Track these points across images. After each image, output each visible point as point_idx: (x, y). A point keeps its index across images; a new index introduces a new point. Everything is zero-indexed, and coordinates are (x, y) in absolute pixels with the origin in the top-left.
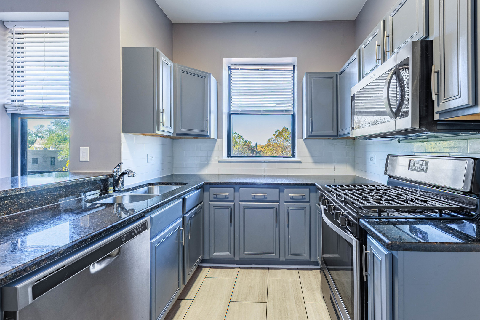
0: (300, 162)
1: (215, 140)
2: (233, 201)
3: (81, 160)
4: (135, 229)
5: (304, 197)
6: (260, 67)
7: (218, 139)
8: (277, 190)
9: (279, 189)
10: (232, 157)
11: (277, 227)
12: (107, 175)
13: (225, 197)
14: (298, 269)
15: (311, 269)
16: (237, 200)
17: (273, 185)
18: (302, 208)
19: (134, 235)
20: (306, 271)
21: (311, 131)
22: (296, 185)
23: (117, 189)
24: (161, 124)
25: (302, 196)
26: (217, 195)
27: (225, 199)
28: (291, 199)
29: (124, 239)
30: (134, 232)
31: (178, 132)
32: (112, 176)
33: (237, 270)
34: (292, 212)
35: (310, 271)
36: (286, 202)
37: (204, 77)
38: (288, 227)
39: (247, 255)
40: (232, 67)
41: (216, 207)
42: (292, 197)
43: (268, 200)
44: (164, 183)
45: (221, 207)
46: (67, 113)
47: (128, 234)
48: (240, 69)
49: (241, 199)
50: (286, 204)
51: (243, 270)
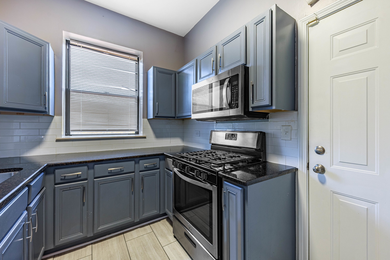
0: (145, 138)
2: (86, 179)
5: (155, 165)
8: (133, 162)
9: (135, 161)
11: (133, 194)
13: (76, 176)
14: (149, 224)
15: (159, 221)
16: (91, 177)
18: (154, 174)
20: (156, 224)
21: (157, 113)
22: (149, 156)
25: (154, 164)
26: (65, 176)
27: (77, 179)
28: (145, 168)
34: (145, 179)
35: (159, 223)
36: (141, 171)
37: (41, 45)
38: (143, 192)
39: (102, 228)
40: (72, 42)
41: (64, 190)
42: (146, 167)
43: (124, 172)
45: (70, 188)
48: (83, 47)
49: (96, 176)
50: (140, 173)
51: (97, 244)
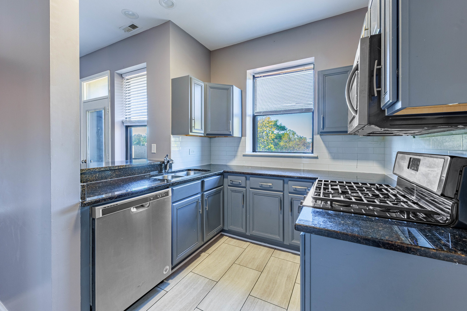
0: (316, 158)
1: (240, 138)
2: (245, 187)
3: (152, 152)
4: (160, 194)
6: (281, 72)
7: (242, 137)
8: (282, 181)
9: (284, 181)
10: (256, 152)
11: (281, 214)
12: (161, 162)
13: (239, 183)
16: (248, 187)
17: (277, 177)
19: (159, 197)
21: (322, 127)
22: (299, 178)
23: (166, 171)
24: (193, 128)
26: (233, 181)
27: (239, 185)
28: (294, 190)
29: (152, 198)
30: (159, 195)
31: (208, 133)
32: (164, 162)
33: (248, 243)
34: (295, 202)
36: (290, 193)
37: (227, 89)
38: (292, 215)
39: (256, 233)
40: (256, 76)
41: (233, 191)
42: (295, 189)
43: (273, 189)
44: (198, 169)
45: (235, 191)
46: (146, 124)
47: (155, 196)
48: (263, 76)
49: (252, 187)
50: (289, 194)
51: (253, 245)
